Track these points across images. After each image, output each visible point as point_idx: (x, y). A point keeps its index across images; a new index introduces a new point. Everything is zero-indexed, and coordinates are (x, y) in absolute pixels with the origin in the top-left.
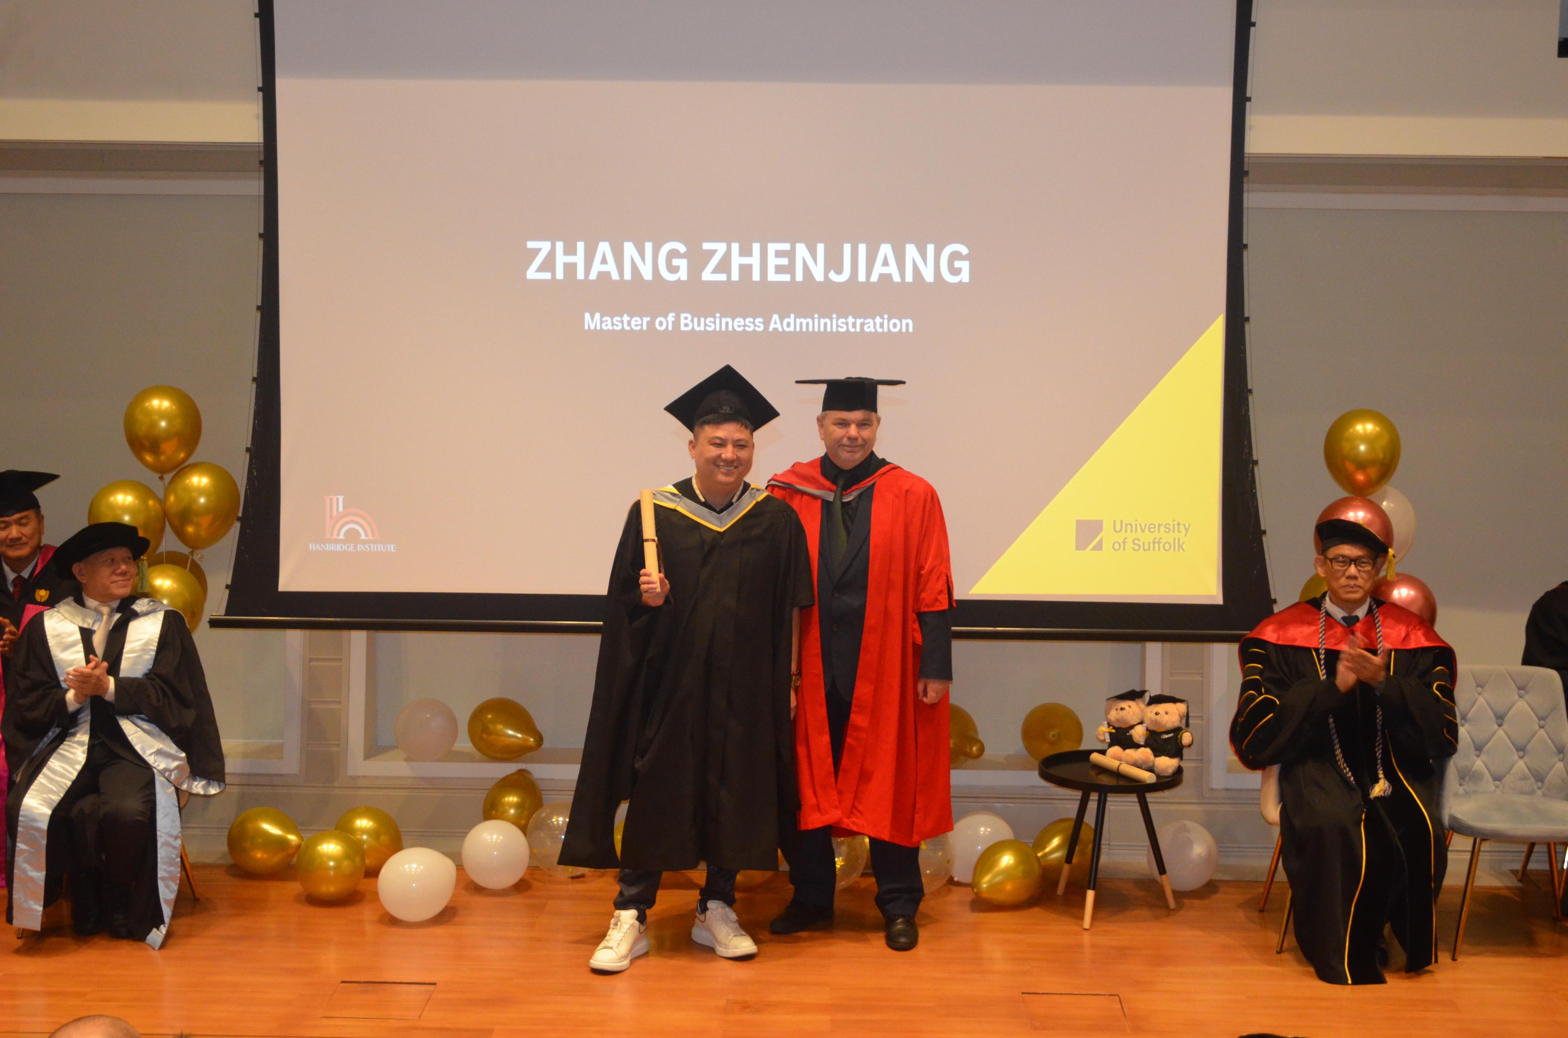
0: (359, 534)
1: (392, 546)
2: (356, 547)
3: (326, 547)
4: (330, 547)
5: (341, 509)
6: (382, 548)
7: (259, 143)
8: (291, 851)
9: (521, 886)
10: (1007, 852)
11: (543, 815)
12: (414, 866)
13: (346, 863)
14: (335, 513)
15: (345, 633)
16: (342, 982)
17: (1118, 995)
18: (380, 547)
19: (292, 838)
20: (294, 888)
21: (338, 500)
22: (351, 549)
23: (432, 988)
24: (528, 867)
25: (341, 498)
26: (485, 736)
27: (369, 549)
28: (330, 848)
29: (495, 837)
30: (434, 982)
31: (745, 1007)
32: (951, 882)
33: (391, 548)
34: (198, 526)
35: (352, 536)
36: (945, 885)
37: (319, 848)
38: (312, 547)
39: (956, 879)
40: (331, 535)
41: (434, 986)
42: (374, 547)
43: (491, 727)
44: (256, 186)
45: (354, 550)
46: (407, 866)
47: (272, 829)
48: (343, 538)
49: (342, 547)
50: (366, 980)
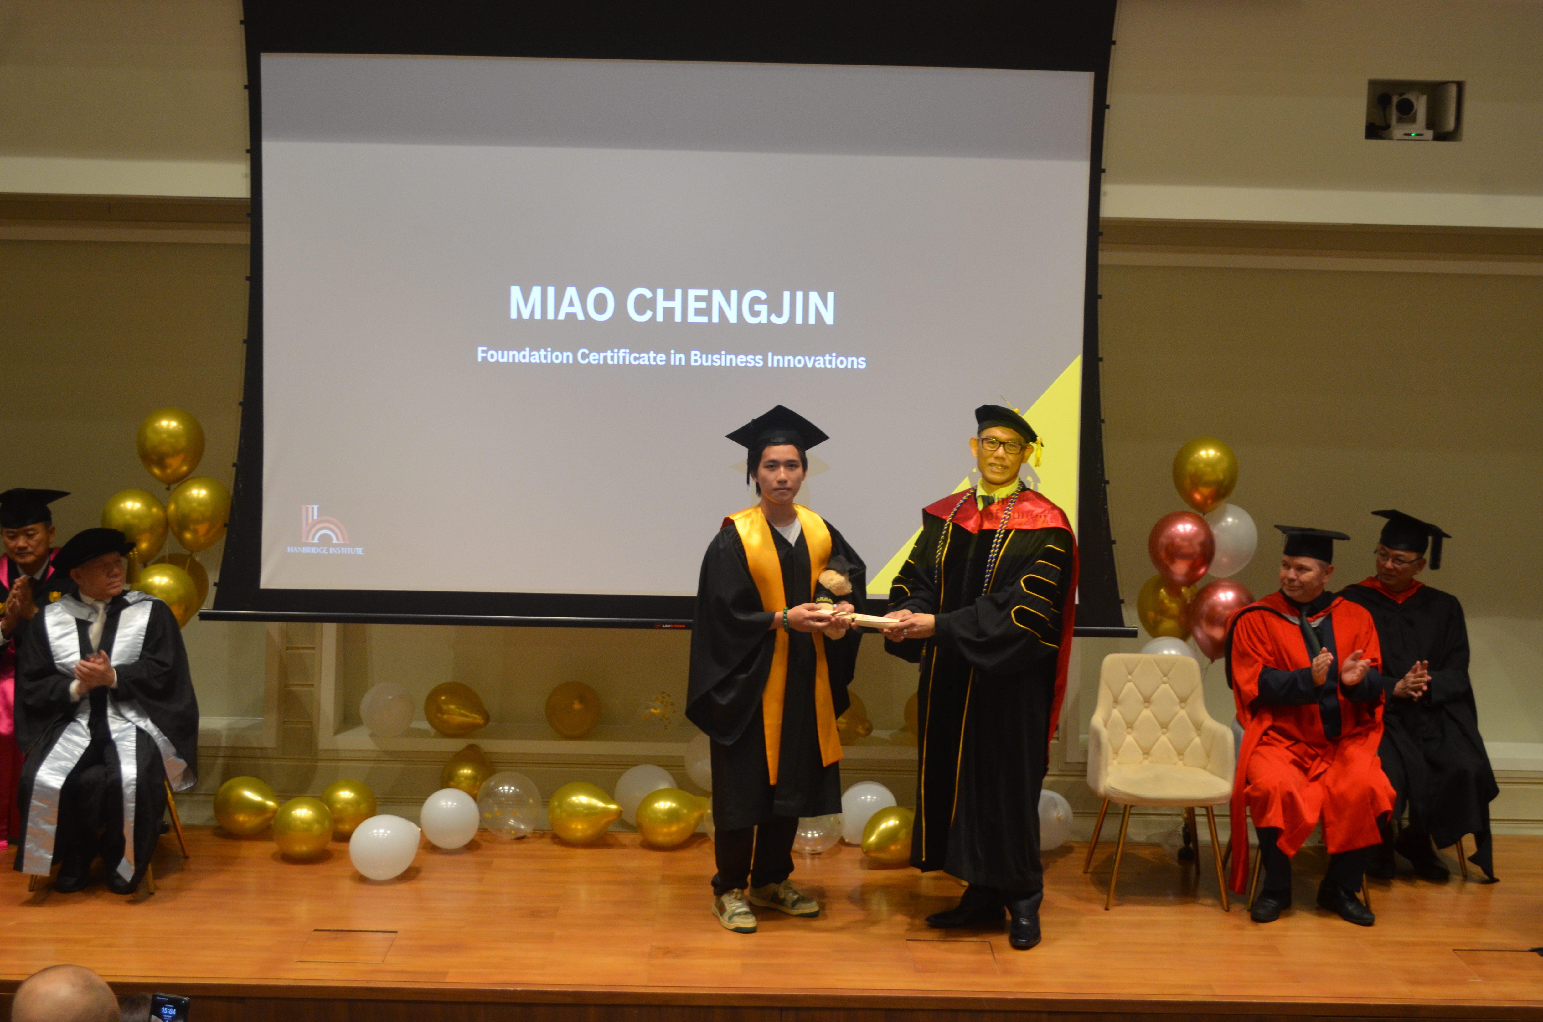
0: (331, 539)
1: (360, 549)
2: (328, 550)
3: (302, 549)
4: (305, 550)
5: (316, 517)
6: (352, 551)
7: (247, 198)
8: (269, 815)
9: (472, 847)
10: (892, 817)
11: (493, 783)
12: (382, 831)
13: (316, 827)
14: (310, 520)
15: (318, 625)
16: (315, 930)
17: (989, 942)
18: (349, 550)
19: (270, 803)
20: (271, 847)
21: (313, 508)
22: (324, 552)
23: (393, 935)
24: (479, 829)
25: (316, 507)
26: (439, 715)
27: (340, 552)
28: (303, 813)
29: (450, 803)
30: (396, 930)
31: (667, 952)
32: (842, 842)
33: (360, 551)
34: (195, 532)
35: (325, 540)
36: (836, 845)
37: (293, 812)
38: (290, 550)
39: (847, 840)
40: (307, 539)
41: (395, 934)
42: (344, 550)
43: (445, 707)
44: (243, 237)
45: (327, 553)
46: (375, 831)
47: (251, 795)
48: (317, 542)
49: (316, 550)
50: (336, 928)
